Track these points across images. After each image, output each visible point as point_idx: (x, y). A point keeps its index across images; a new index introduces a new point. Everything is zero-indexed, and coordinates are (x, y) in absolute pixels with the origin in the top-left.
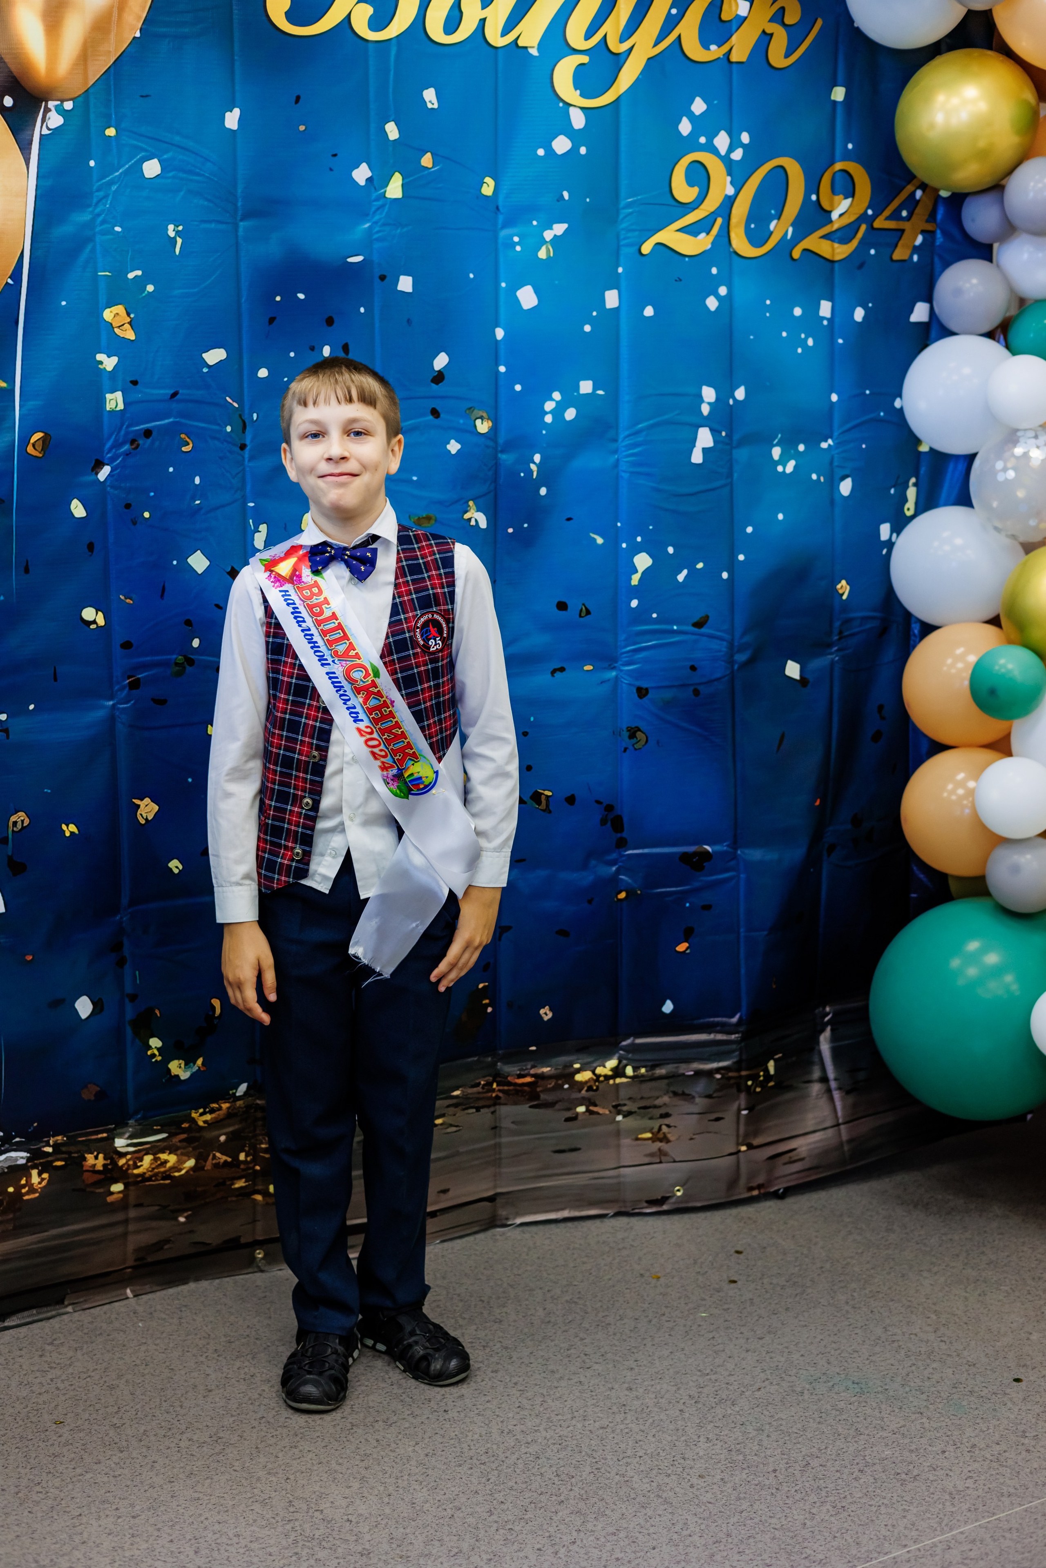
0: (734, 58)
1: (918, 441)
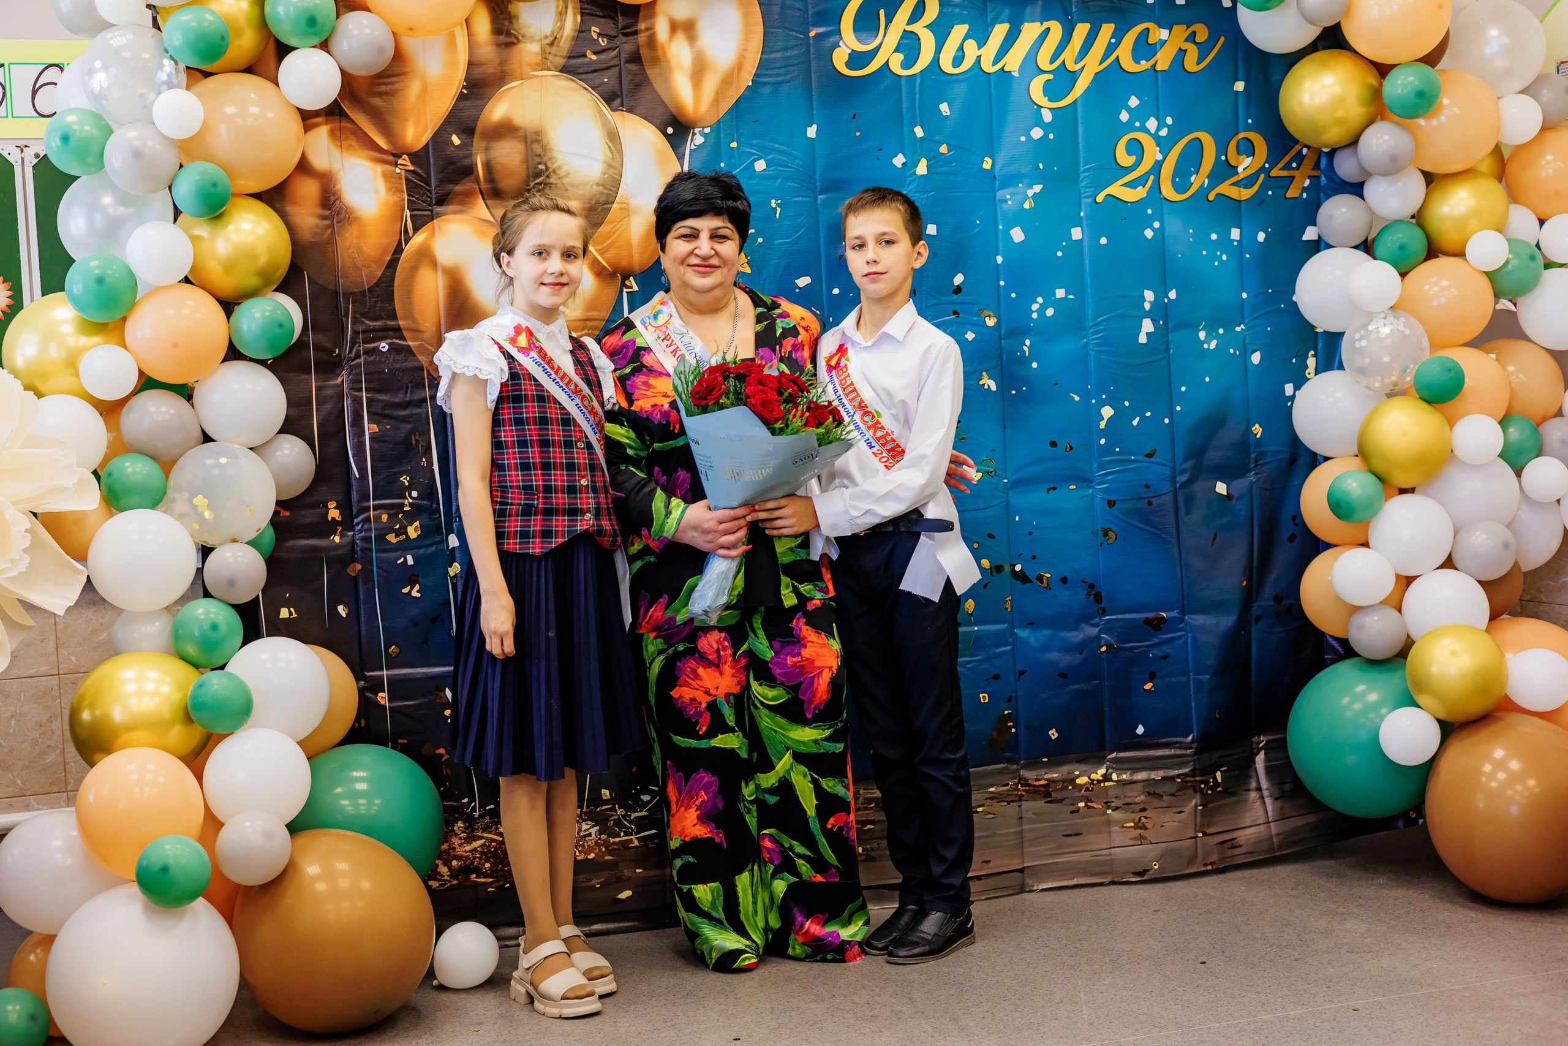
0: (1159, 68)
1: (1312, 326)
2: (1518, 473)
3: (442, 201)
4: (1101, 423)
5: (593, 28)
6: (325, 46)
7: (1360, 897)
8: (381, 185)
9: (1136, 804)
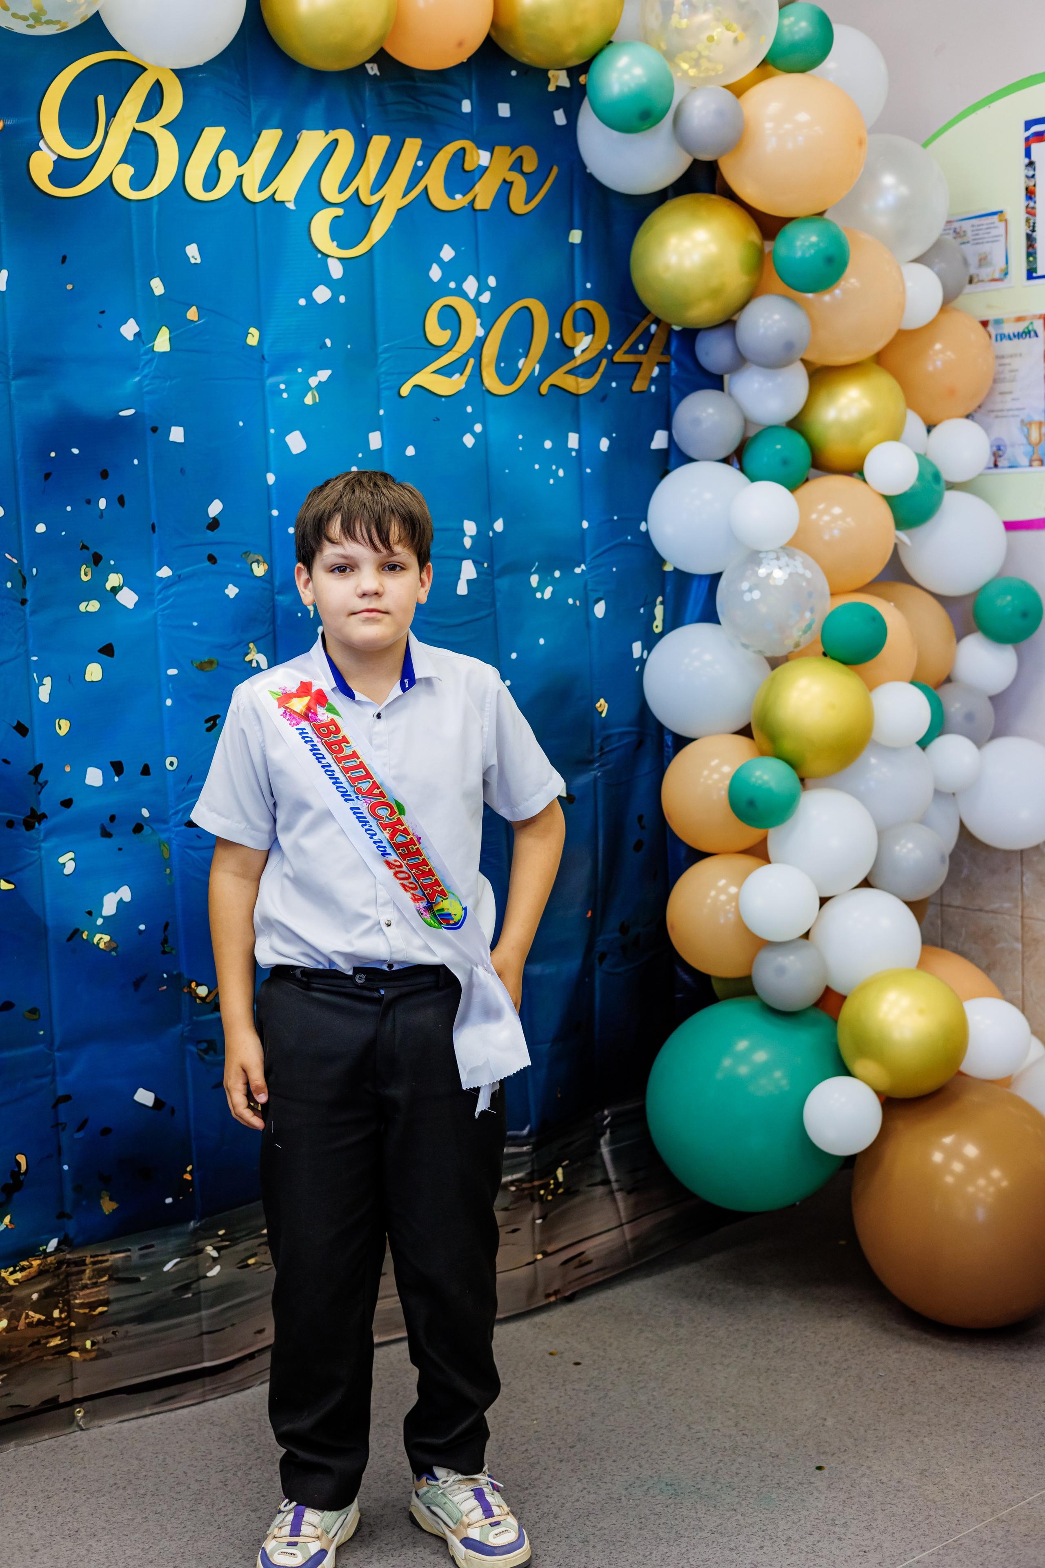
0: (478, 206)
1: (662, 561)
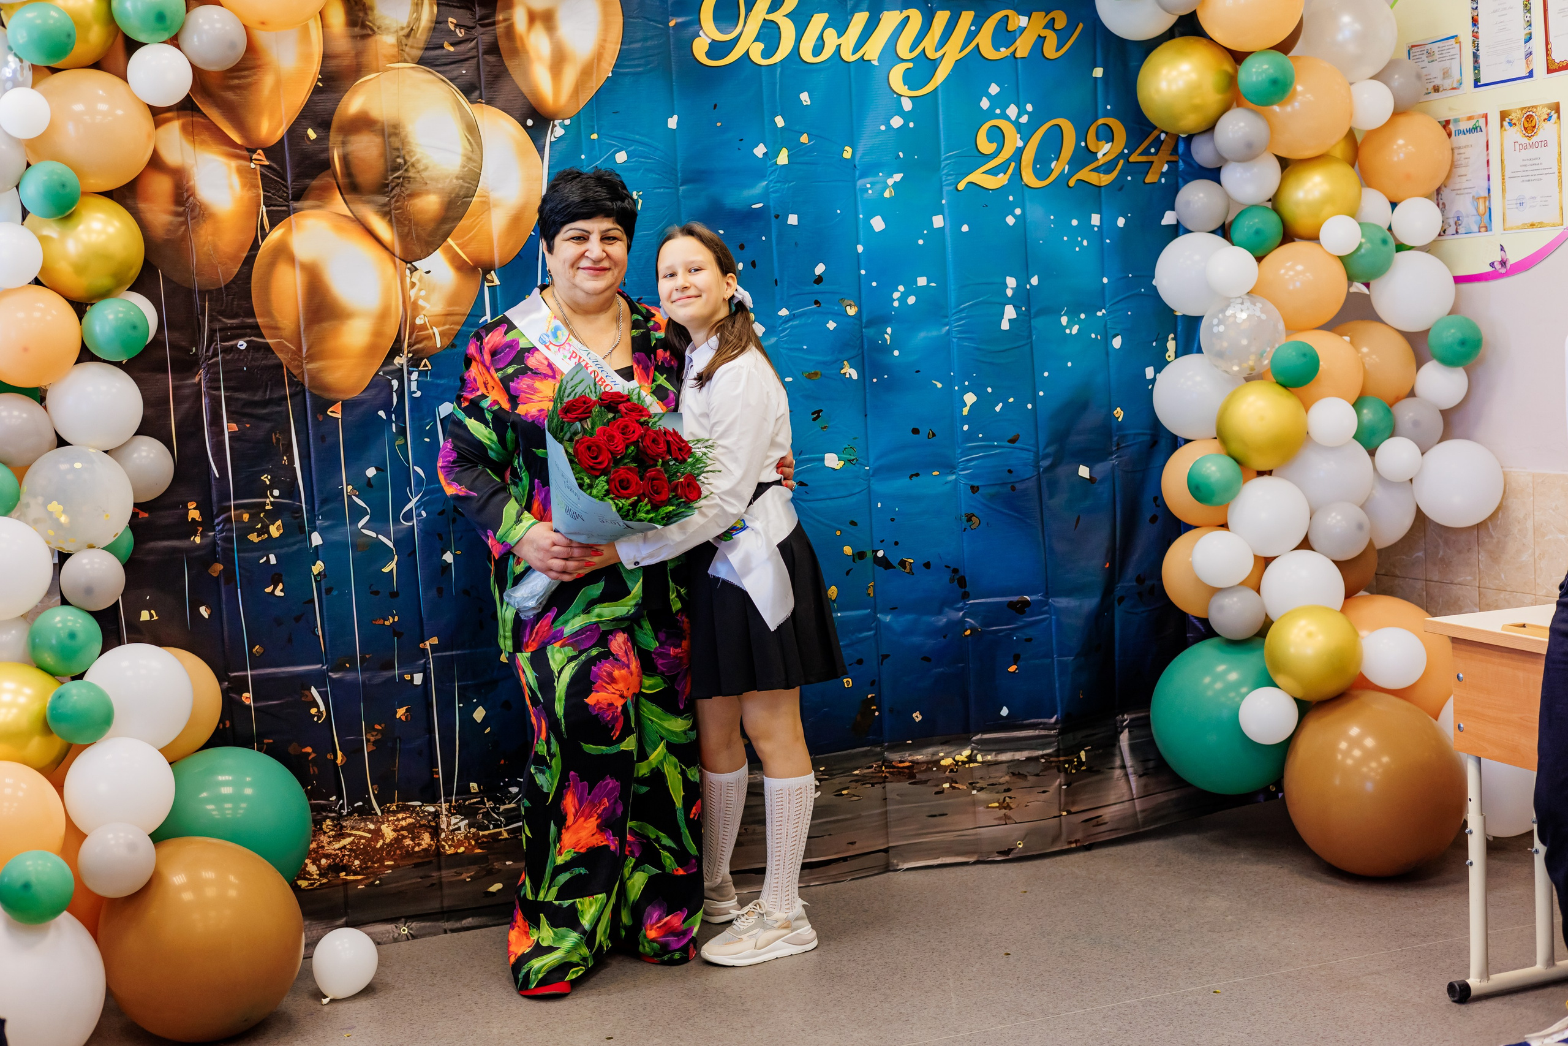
0: (1018, 55)
1: (1171, 310)
2: (1372, 453)
3: (298, 196)
4: (964, 409)
5: (450, 19)
6: (175, 41)
7: (1222, 873)
8: (236, 181)
9: (1000, 784)
